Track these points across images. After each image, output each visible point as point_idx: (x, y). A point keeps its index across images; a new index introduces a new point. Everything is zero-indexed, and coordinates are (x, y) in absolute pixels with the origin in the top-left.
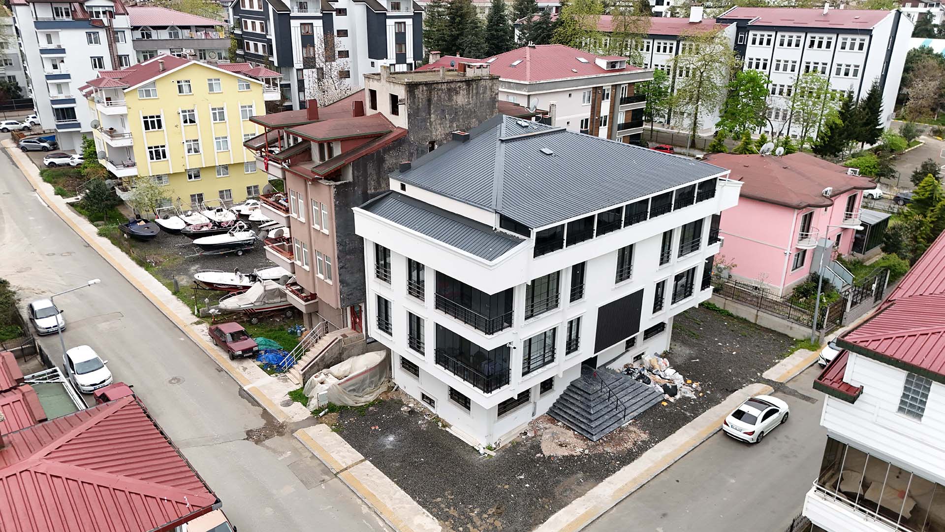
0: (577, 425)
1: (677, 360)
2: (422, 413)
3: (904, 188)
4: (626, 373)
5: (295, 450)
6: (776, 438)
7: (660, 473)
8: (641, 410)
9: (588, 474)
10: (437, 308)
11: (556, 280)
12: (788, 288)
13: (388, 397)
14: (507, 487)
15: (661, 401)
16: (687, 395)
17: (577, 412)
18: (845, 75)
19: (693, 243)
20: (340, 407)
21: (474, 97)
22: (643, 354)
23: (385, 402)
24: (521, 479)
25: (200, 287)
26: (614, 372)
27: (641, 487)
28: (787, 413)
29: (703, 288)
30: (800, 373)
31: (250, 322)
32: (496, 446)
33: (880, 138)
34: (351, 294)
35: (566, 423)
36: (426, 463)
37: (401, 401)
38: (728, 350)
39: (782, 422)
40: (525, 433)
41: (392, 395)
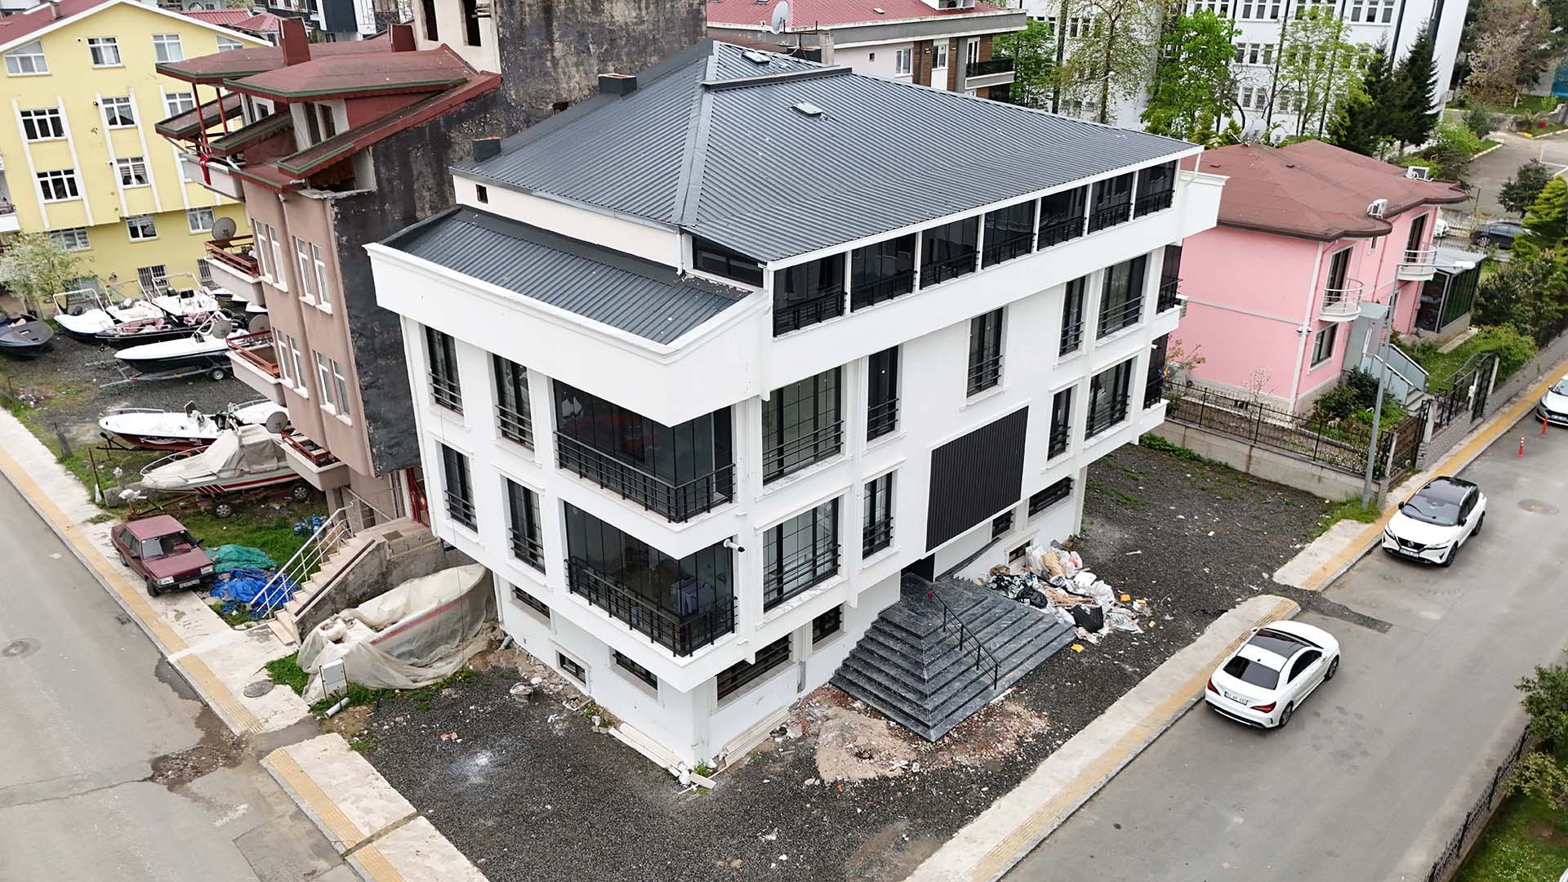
0: (895, 707)
1: (1097, 554)
2: (558, 698)
3: (1486, 215)
4: (995, 586)
5: (259, 801)
6: (1318, 714)
7: (1077, 810)
8: (1030, 665)
9: (920, 821)
10: (562, 465)
11: (833, 392)
12: (1304, 401)
13: (486, 664)
14: (737, 863)
15: (1072, 643)
16: (1123, 627)
17: (894, 679)
18: (1368, 20)
19: (1127, 307)
20: (377, 692)
21: (652, 7)
22: (1028, 544)
23: (477, 674)
24: (770, 842)
25: (114, 446)
26: (969, 585)
27: (1038, 846)
28: (1337, 657)
29: (1146, 405)
30: (1348, 570)
31: (213, 513)
32: (718, 764)
33: (1431, 132)
34: (398, 444)
35: (871, 704)
36: (557, 814)
37: (515, 671)
38: (1199, 528)
39: (1327, 678)
40: (783, 731)
41: (498, 659)
